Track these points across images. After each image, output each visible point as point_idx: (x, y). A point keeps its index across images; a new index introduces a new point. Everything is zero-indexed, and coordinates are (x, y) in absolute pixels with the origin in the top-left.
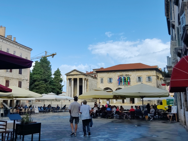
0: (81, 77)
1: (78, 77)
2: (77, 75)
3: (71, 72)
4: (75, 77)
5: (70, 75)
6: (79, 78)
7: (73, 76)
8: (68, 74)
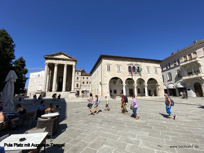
1: (66, 63)
2: (64, 60)
4: (61, 62)
6: (67, 65)
7: (57, 61)
8: (48, 56)
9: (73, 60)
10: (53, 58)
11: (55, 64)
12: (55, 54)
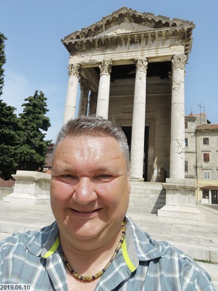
0: (163, 53)
1: (141, 53)
6: (148, 61)
10: (94, 41)
11: (101, 63)
12: (102, 26)
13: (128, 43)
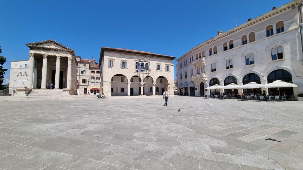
0: (65, 55)
1: (58, 55)
2: (55, 50)
3: (41, 44)
4: (52, 53)
5: (39, 49)
6: (61, 57)
7: (46, 51)
8: (33, 45)
9: (69, 51)
10: (40, 47)
11: (43, 55)
12: (43, 43)
13: (54, 51)
